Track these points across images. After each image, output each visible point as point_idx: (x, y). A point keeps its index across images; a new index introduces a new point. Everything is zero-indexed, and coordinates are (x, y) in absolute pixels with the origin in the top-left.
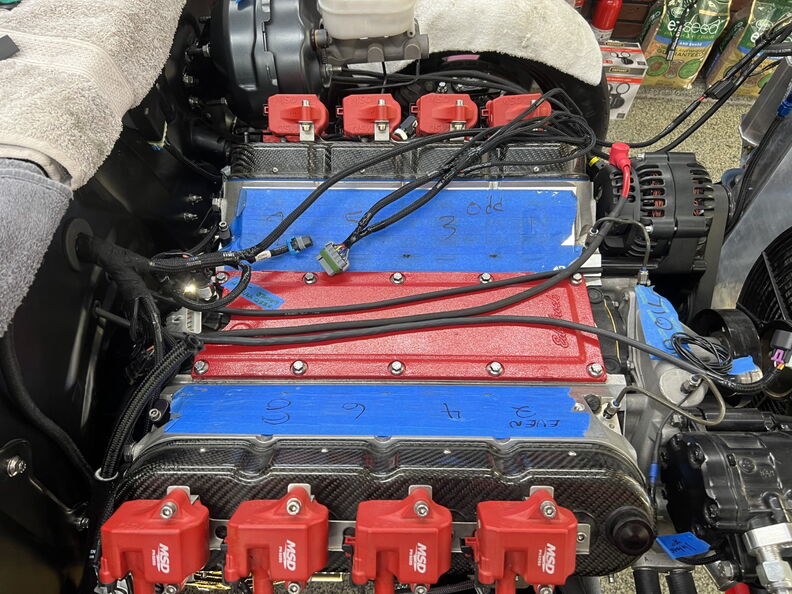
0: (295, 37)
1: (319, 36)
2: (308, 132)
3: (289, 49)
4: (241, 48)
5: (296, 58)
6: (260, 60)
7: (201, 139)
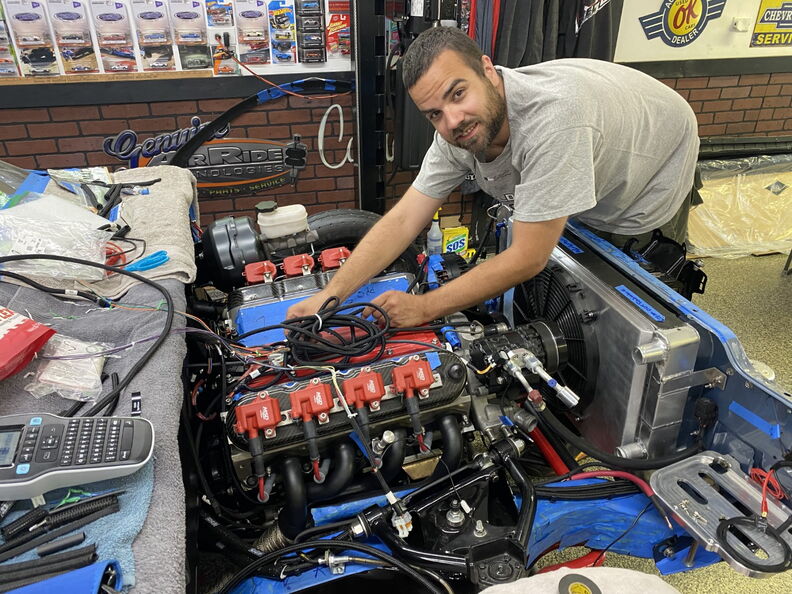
0: (252, 241)
1: (262, 238)
2: (268, 278)
3: (249, 247)
4: (224, 253)
5: (254, 251)
6: (235, 255)
7: (199, 307)
